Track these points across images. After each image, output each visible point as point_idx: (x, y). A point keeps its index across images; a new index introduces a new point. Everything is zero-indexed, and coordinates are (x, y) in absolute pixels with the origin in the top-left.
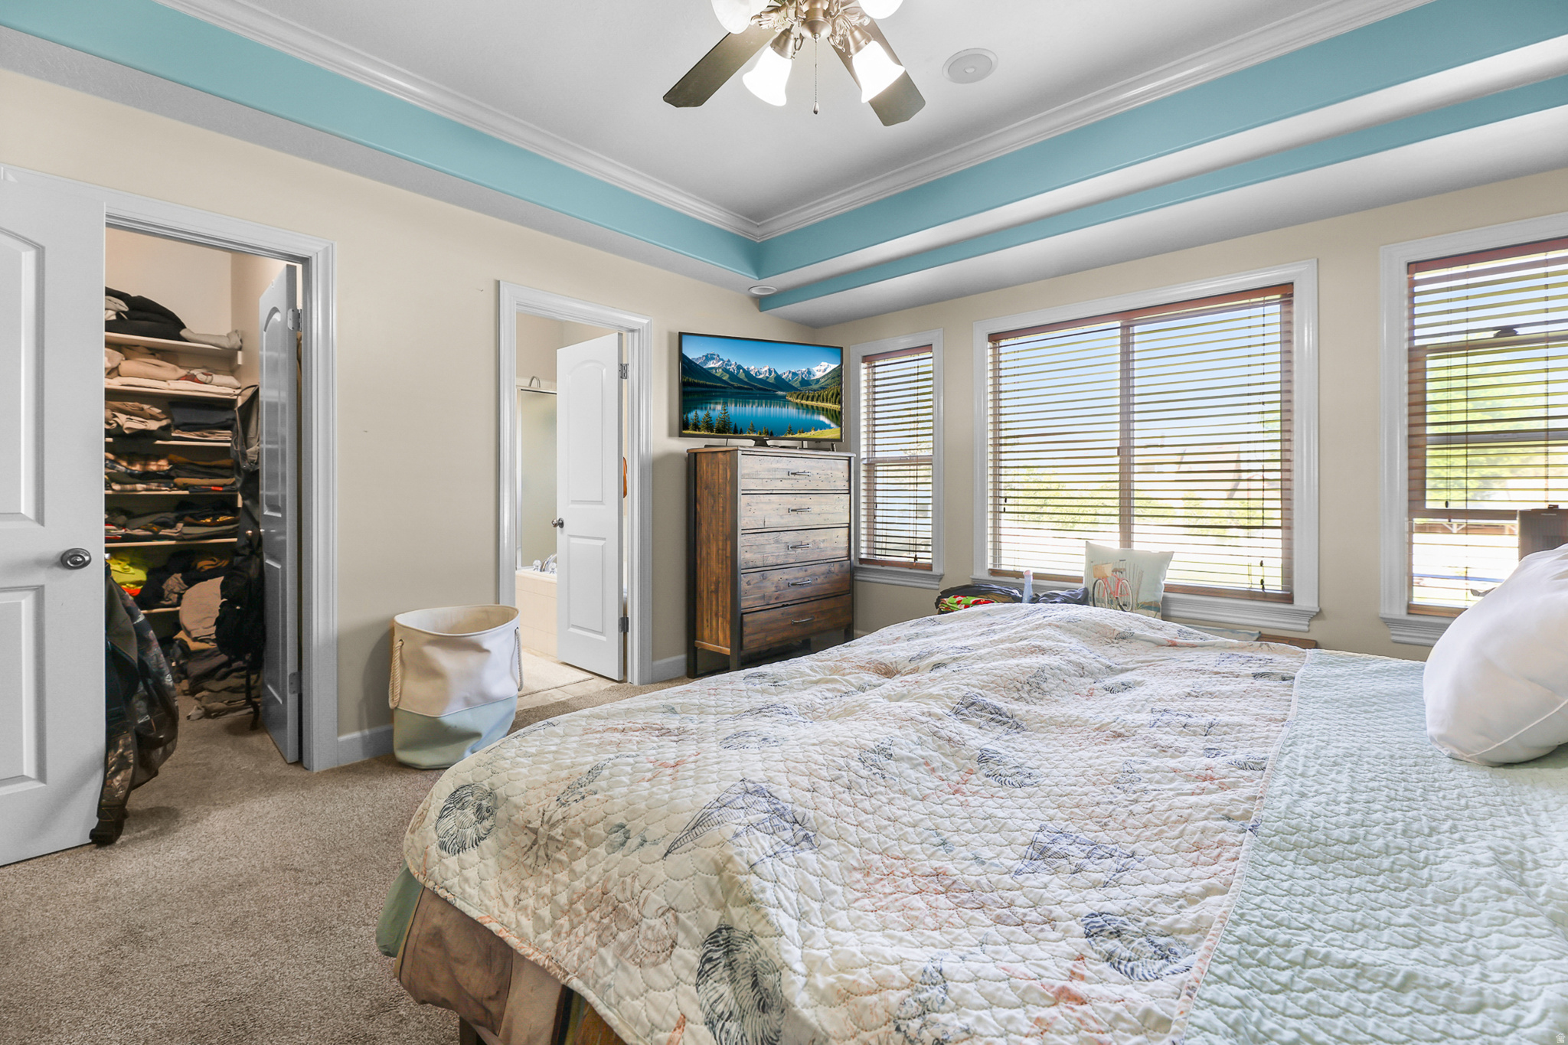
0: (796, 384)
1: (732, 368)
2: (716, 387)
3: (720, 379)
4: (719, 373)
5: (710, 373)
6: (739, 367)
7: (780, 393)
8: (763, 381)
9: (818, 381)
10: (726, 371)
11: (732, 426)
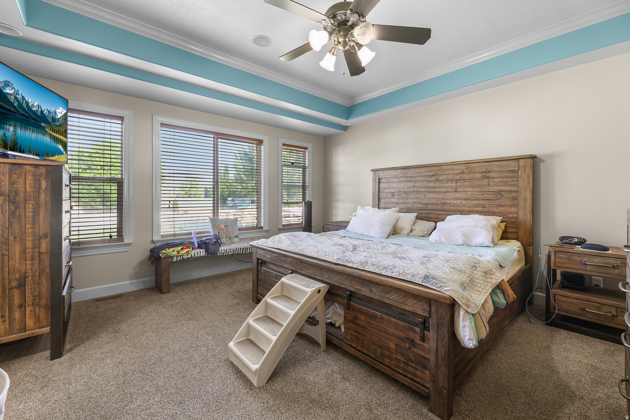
0: (50, 120)
1: (19, 97)
2: (10, 111)
3: (12, 104)
4: (12, 99)
5: (7, 98)
6: (23, 98)
7: (43, 124)
8: (35, 113)
9: (59, 119)
10: (16, 98)
11: (19, 147)
